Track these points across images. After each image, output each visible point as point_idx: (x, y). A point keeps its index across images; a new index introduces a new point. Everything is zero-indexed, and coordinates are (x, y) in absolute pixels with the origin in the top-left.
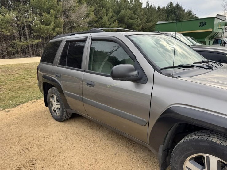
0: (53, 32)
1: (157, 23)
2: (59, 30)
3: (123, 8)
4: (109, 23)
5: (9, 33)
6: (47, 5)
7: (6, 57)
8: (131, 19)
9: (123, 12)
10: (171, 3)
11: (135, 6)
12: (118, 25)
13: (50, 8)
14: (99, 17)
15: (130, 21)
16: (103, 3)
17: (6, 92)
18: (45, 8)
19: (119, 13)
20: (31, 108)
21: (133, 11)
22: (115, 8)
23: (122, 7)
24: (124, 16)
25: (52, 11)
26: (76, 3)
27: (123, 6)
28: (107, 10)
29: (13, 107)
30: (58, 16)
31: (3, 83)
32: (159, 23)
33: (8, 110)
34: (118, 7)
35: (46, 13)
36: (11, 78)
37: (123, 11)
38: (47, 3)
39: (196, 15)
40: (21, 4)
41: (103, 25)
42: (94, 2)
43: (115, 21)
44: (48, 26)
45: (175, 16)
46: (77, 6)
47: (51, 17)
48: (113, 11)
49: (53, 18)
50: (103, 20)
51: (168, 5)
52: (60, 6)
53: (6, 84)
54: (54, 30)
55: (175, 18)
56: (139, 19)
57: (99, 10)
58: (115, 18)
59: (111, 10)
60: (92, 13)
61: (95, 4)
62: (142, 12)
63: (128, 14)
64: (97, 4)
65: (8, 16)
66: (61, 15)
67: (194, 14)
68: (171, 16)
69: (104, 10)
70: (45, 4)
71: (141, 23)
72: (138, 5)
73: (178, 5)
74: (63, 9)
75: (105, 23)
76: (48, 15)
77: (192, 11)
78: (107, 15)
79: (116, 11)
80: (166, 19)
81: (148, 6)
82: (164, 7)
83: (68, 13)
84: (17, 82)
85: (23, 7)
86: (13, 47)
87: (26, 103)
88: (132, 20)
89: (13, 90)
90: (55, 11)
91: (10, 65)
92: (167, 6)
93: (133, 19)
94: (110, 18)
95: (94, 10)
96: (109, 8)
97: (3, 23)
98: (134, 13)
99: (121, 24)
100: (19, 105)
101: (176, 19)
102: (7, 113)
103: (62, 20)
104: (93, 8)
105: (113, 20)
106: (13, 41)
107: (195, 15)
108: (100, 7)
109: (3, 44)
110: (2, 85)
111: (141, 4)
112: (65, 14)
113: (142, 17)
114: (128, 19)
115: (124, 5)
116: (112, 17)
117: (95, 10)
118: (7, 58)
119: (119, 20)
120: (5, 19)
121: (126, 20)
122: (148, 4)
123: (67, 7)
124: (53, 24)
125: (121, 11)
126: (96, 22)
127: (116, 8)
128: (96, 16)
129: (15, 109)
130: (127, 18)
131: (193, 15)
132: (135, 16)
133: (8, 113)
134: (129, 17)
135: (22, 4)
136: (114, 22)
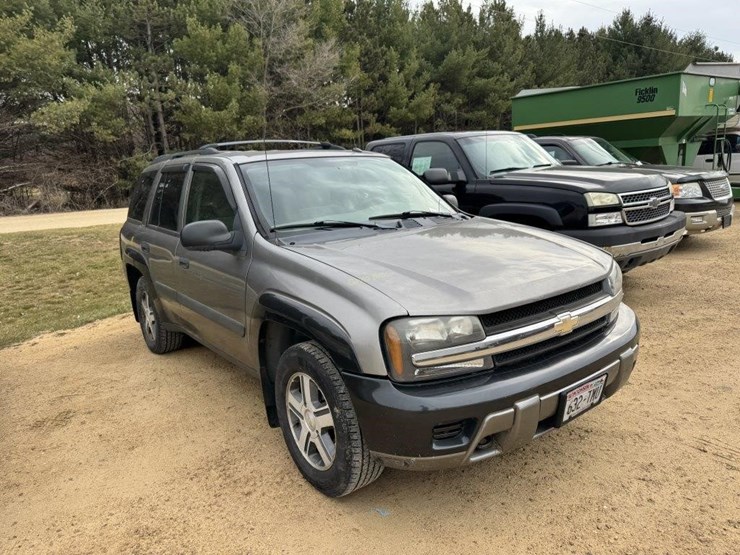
0: (235, 128)
1: (518, 95)
2: (255, 121)
3: (455, 42)
4: (410, 93)
5: (112, 137)
6: (220, 51)
7: (105, 203)
8: (480, 75)
9: (454, 56)
10: (626, 14)
11: (496, 36)
12: (438, 97)
13: (229, 59)
14: (377, 75)
15: (480, 82)
16: (390, 32)
17: (79, 295)
18: (215, 59)
19: (444, 59)
20: (114, 329)
21: (488, 49)
22: (428, 43)
23: (451, 40)
24: (457, 69)
25: (233, 67)
26: (306, 38)
27: (455, 38)
28: (403, 54)
29: (76, 327)
30: (250, 81)
31: (75, 273)
32: (524, 93)
33: (62, 331)
34: (439, 42)
35: (216, 75)
36: (99, 260)
37: (454, 53)
38: (219, 43)
39: (719, 51)
40: (147, 51)
41: (391, 99)
42: (362, 30)
43: (428, 85)
44: (222, 110)
45: (640, 57)
46: (306, 47)
47: (229, 83)
48: (422, 54)
49: (234, 89)
50: (391, 86)
51: (615, 23)
52: (256, 49)
53: (82, 276)
54: (238, 121)
55: (639, 63)
56: (506, 74)
57: (377, 53)
58: (427, 76)
59: (414, 53)
60: (355, 65)
61: (364, 36)
62: (517, 52)
63: (471, 62)
64: (370, 36)
65: (109, 89)
66: (260, 78)
67: (713, 47)
68: (626, 57)
69: (394, 53)
70: (213, 47)
71: (515, 86)
72: (507, 31)
73: (648, 20)
74: (267, 59)
75: (395, 92)
76: (222, 79)
77: (704, 37)
78: (401, 69)
79: (433, 54)
80: (607, 68)
81: (542, 31)
82: (602, 31)
83: (278, 70)
84: (111, 270)
85: (154, 61)
86: (124, 174)
87: (109, 319)
88: (484, 81)
89: (95, 291)
90: (242, 65)
91: (105, 226)
92: (612, 26)
93: (488, 77)
94: (414, 77)
95: (362, 55)
96: (409, 47)
97: (99, 109)
98: (492, 55)
99: (449, 94)
100: (90, 322)
101: (644, 68)
102: (58, 338)
103: (262, 91)
104: (357, 50)
105: (423, 81)
106: (124, 158)
107: (717, 49)
108: (381, 46)
109: (98, 167)
110: (71, 279)
111: (516, 26)
112: (271, 73)
113: (518, 68)
114: (471, 78)
115: (456, 34)
116: (419, 74)
117: (366, 53)
118: (107, 208)
119: (442, 83)
120: (104, 99)
121: (465, 81)
122: (541, 25)
123: (278, 51)
124: (234, 103)
125: (447, 54)
126: (367, 92)
127: (433, 44)
128: (366, 75)
129: (78, 330)
130: (467, 73)
131: (709, 50)
132: (497, 66)
133: (62, 338)
134: (475, 70)
135: (150, 51)
136: (424, 90)
